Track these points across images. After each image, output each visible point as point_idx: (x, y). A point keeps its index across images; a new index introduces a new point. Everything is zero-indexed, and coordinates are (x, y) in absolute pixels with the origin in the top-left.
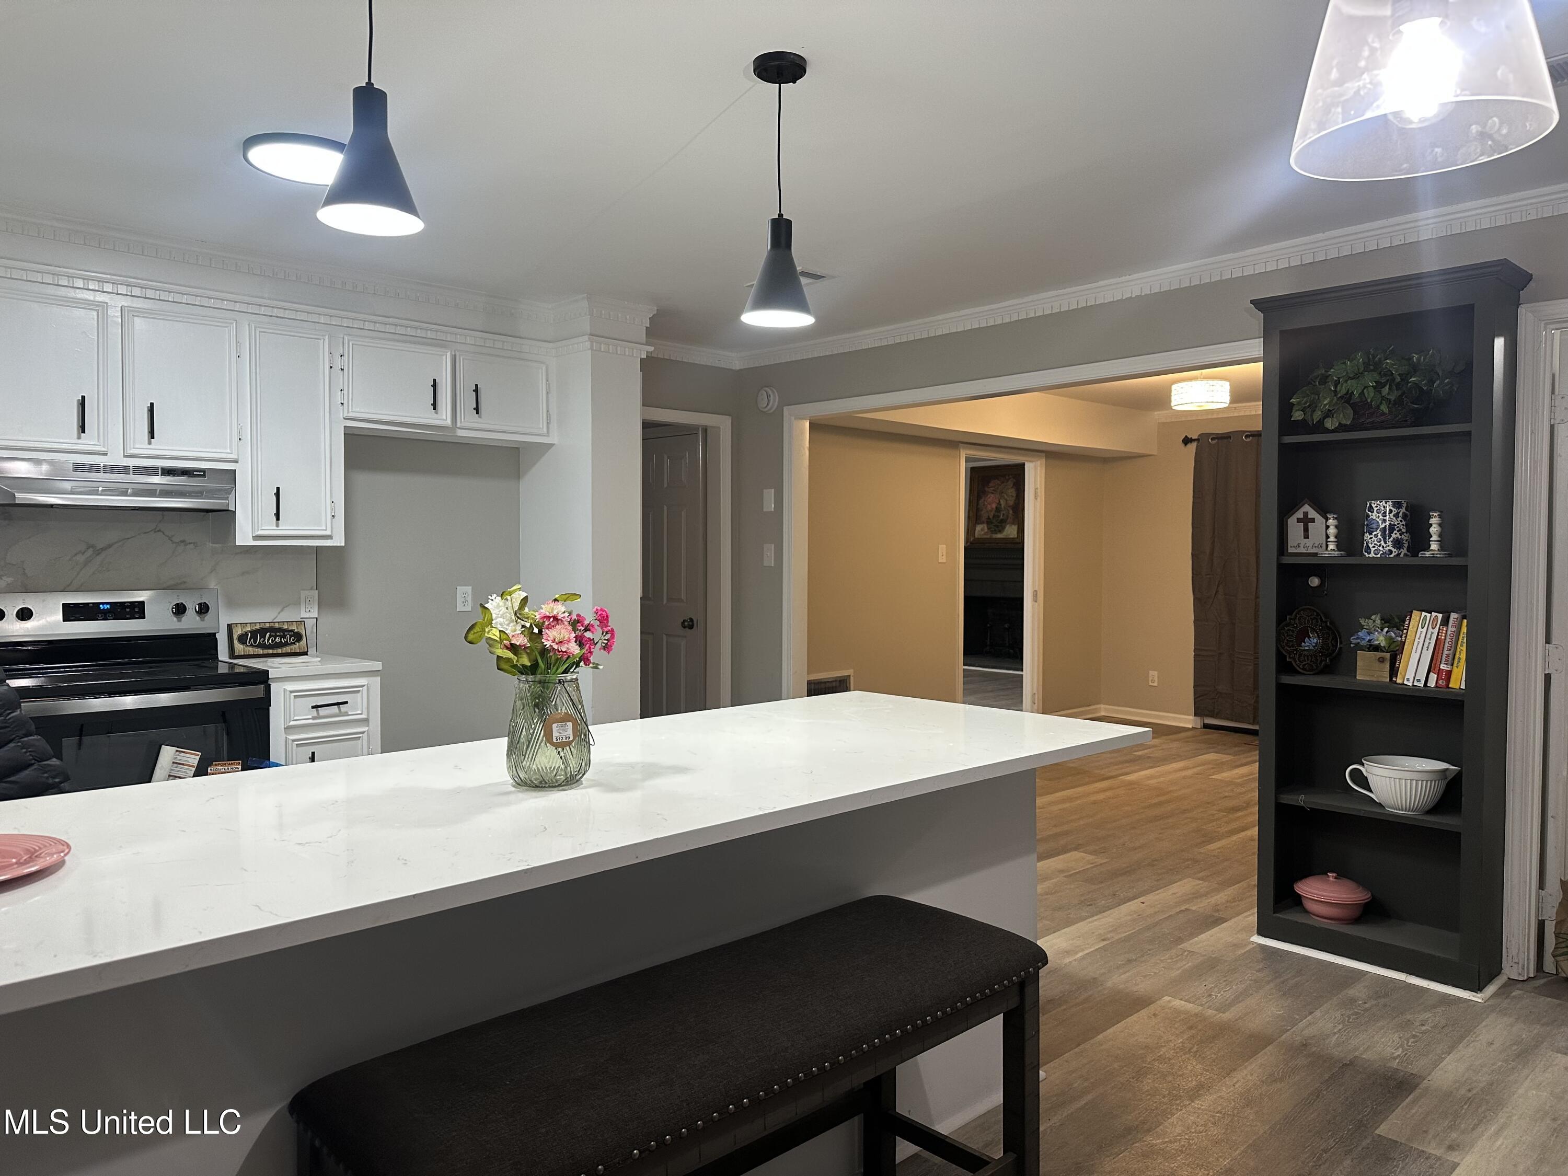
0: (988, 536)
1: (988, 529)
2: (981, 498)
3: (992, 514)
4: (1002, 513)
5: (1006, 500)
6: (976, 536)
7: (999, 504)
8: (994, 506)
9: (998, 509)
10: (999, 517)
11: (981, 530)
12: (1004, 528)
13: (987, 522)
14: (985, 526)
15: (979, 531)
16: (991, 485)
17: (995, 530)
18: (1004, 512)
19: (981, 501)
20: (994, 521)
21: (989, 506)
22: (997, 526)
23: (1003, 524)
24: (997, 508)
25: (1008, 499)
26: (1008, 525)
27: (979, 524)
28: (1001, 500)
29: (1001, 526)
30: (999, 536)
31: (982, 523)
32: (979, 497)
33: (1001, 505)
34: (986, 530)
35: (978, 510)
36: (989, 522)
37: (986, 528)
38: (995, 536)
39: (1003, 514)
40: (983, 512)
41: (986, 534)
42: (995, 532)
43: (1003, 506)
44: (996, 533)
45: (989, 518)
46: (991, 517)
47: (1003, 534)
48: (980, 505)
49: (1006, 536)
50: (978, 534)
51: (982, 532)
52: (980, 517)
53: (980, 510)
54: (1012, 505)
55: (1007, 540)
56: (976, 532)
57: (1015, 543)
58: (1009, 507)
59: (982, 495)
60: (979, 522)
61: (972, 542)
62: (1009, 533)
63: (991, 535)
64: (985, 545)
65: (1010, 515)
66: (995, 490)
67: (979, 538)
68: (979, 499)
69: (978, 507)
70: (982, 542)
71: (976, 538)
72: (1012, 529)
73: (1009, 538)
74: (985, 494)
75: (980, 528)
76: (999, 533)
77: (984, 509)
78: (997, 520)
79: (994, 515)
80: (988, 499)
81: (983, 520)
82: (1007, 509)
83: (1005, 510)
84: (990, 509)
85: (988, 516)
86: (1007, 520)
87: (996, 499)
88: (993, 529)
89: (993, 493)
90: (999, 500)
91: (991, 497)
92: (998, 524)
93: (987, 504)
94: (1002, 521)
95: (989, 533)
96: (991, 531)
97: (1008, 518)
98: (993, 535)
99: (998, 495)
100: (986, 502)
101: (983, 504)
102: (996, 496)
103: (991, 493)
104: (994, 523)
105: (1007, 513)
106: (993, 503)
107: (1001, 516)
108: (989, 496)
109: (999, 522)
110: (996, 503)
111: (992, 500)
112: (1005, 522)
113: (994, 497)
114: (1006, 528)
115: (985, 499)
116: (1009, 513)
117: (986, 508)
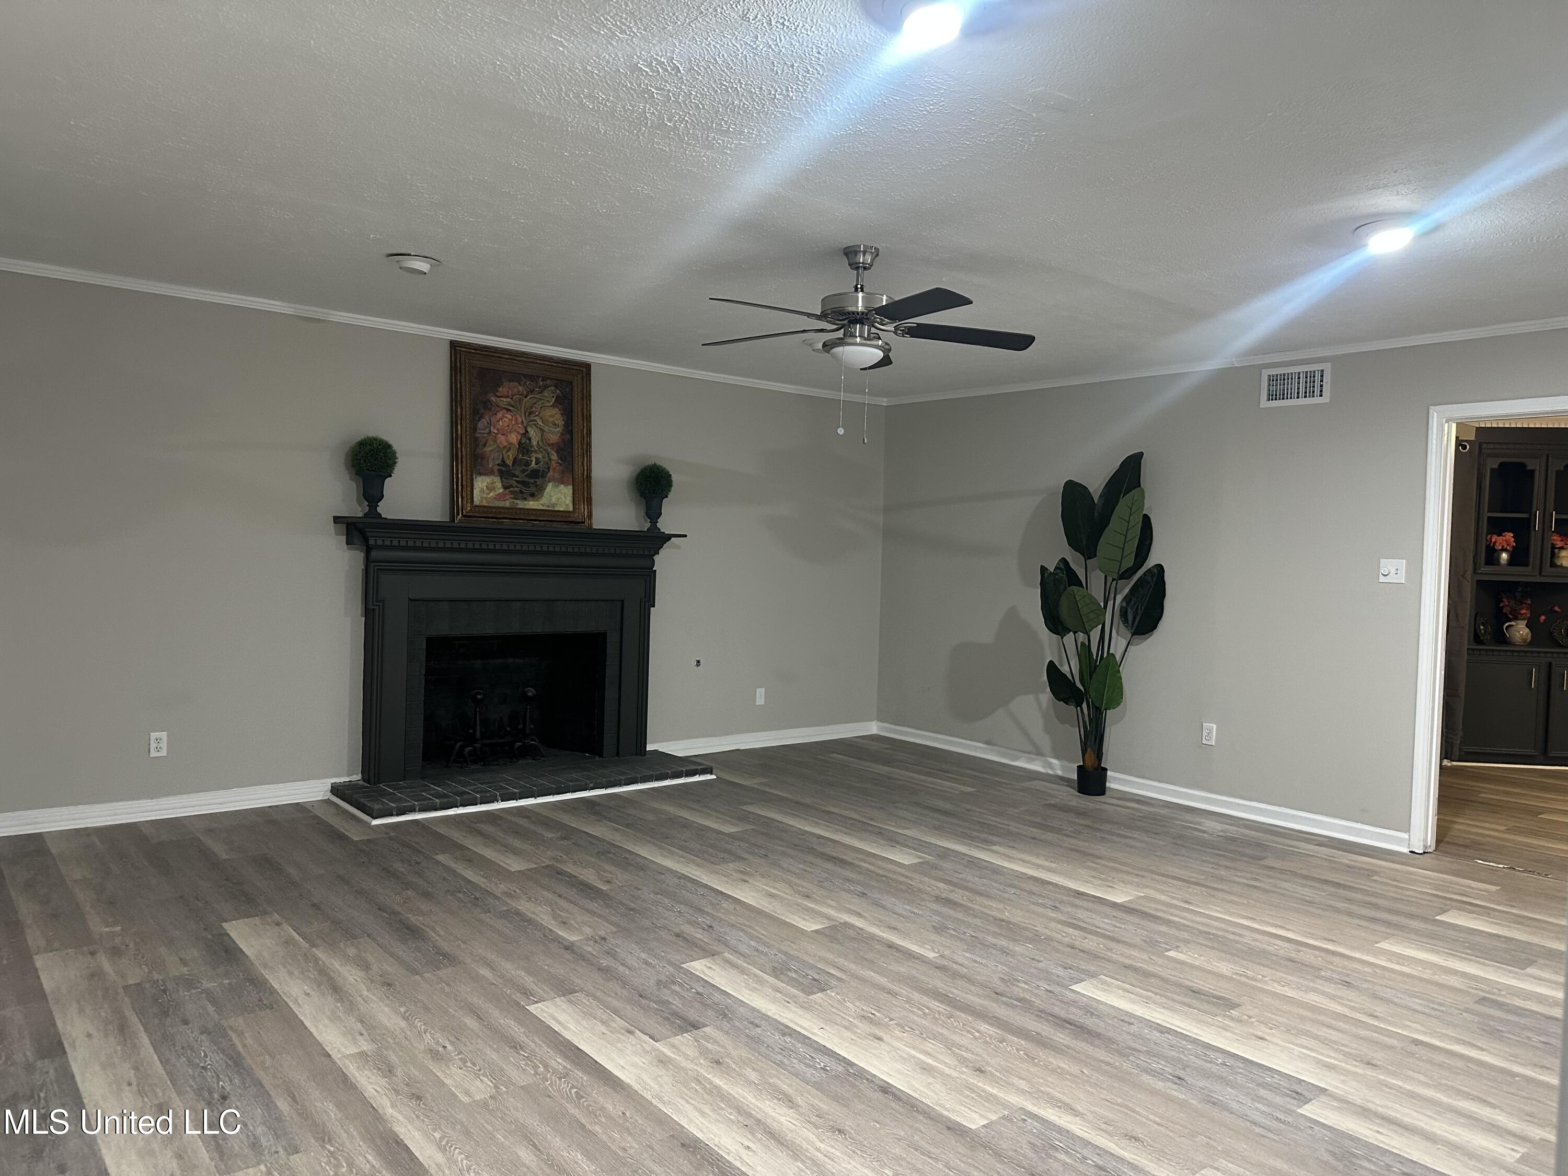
5: (541, 429)
6: (477, 500)
11: (487, 489)
13: (499, 470)
15: (482, 491)
16: (502, 390)
19: (480, 425)
23: (539, 482)
25: (546, 429)
27: (480, 474)
32: (476, 415)
33: (530, 439)
35: (474, 440)
40: (487, 449)
42: (523, 496)
47: (541, 502)
48: (480, 433)
49: (549, 506)
50: (482, 498)
51: (491, 494)
52: (483, 459)
53: (481, 443)
54: (557, 443)
55: (552, 515)
56: (476, 492)
57: (571, 522)
58: (549, 445)
59: (483, 411)
60: (481, 471)
61: (469, 514)
62: (554, 500)
63: (513, 502)
64: (502, 522)
65: (553, 462)
66: (513, 403)
67: (485, 507)
68: (477, 418)
69: (477, 435)
70: (493, 516)
71: (476, 506)
72: (560, 492)
73: (555, 511)
74: (490, 410)
75: (485, 484)
76: (531, 498)
77: (490, 442)
78: (523, 471)
79: (515, 459)
80: (498, 421)
81: (491, 466)
82: (545, 450)
83: (541, 452)
84: (505, 444)
85: (501, 458)
86: (547, 473)
87: (516, 424)
88: (515, 489)
89: (508, 410)
90: (526, 429)
91: (504, 420)
92: (527, 479)
93: (496, 431)
94: (535, 474)
95: (507, 497)
96: (512, 492)
97: (549, 468)
98: (518, 502)
99: (521, 417)
100: (494, 427)
101: (487, 430)
102: (516, 419)
103: (505, 408)
104: (518, 477)
105: (547, 459)
106: (510, 432)
107: (534, 463)
108: (499, 415)
109: (529, 476)
110: (518, 433)
111: (508, 426)
112: (543, 476)
113: (511, 420)
114: (545, 489)
115: (490, 420)
116: (550, 459)
117: (495, 441)
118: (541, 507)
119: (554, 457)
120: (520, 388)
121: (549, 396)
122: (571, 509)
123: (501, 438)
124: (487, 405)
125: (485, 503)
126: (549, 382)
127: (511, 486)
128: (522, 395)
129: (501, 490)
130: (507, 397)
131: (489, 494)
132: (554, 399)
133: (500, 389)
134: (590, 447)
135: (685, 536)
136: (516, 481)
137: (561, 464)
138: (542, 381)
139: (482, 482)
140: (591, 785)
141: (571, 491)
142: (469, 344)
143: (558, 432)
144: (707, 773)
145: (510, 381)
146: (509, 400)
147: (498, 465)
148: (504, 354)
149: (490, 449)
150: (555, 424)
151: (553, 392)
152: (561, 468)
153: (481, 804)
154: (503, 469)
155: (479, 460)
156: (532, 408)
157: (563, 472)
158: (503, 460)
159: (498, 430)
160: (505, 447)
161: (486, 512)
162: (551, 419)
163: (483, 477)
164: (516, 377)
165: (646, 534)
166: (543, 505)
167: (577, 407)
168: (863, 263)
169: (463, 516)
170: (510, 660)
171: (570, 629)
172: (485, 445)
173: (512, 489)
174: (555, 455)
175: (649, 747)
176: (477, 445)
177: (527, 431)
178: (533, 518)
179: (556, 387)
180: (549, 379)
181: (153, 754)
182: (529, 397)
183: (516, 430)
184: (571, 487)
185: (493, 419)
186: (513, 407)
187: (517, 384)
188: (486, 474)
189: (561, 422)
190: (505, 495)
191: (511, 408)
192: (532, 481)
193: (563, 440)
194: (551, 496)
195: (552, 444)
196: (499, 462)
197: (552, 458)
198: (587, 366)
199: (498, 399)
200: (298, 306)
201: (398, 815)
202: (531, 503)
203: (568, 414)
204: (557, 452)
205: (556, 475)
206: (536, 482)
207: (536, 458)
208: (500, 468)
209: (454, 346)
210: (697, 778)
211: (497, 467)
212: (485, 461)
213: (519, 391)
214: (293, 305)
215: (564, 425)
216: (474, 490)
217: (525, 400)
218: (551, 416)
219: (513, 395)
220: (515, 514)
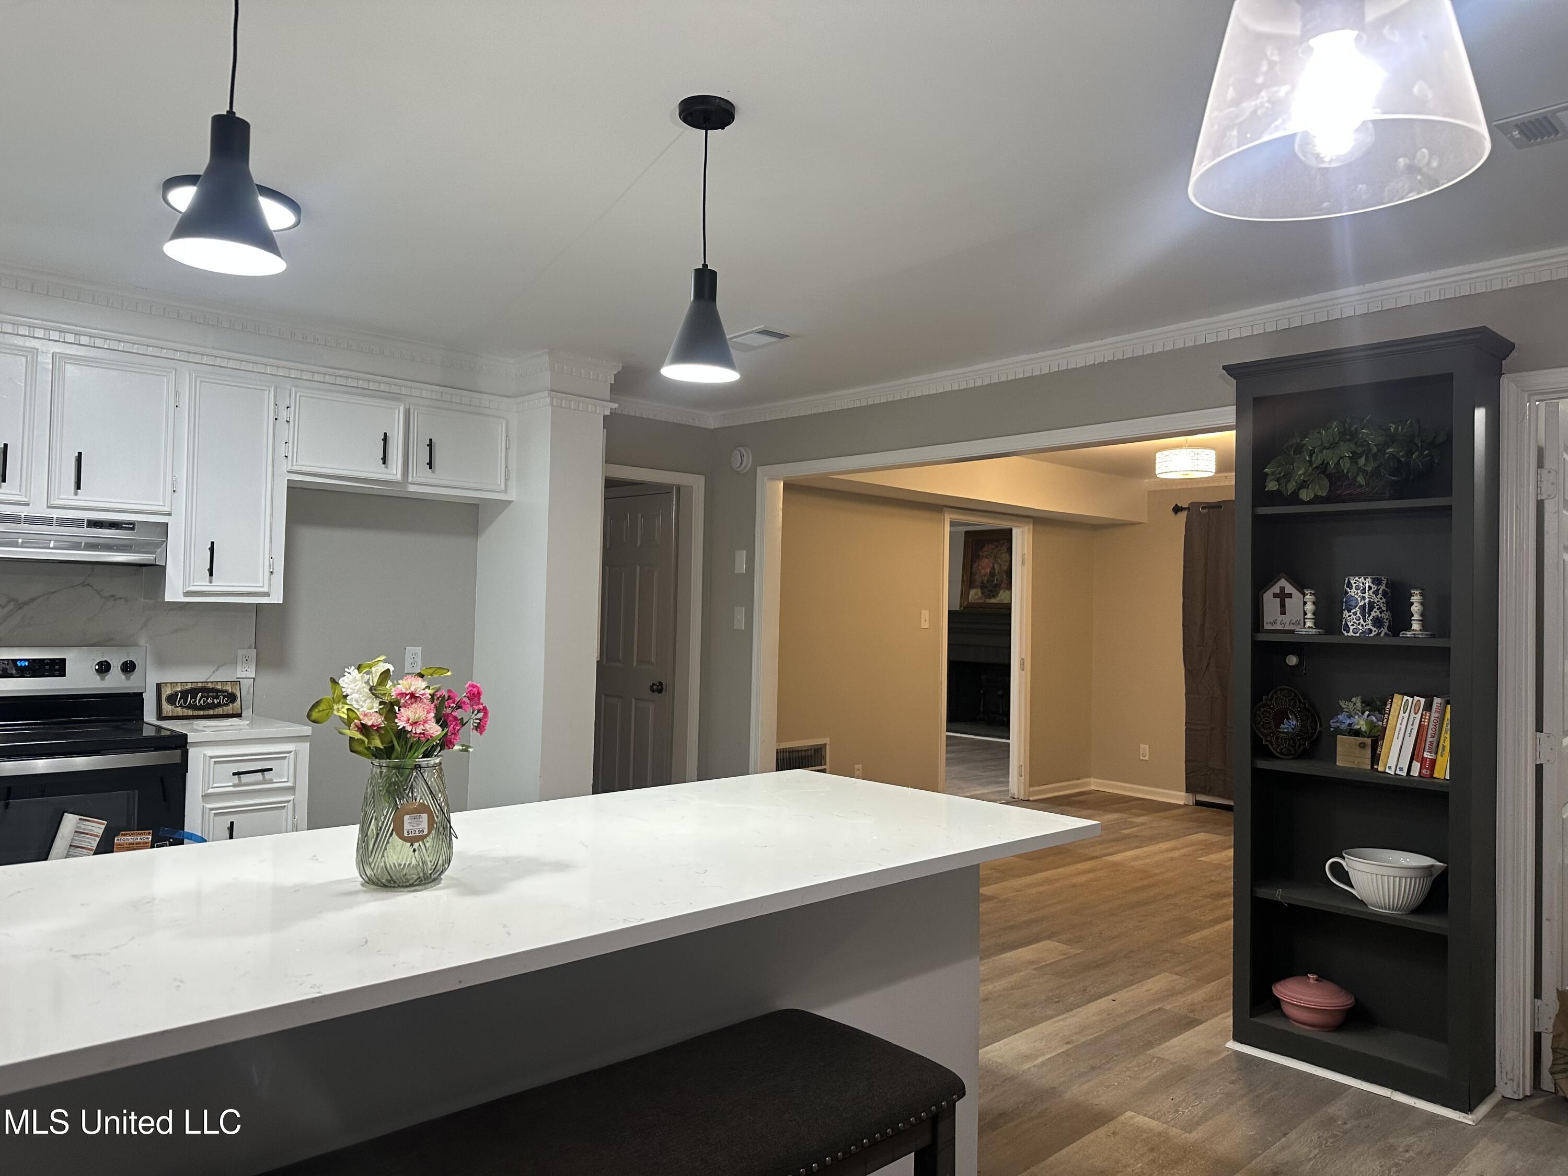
0: (982, 601)
1: (982, 593)
2: (975, 562)
3: (985, 579)
4: (996, 577)
5: (1000, 565)
6: (970, 601)
7: (993, 568)
8: (988, 570)
9: (992, 574)
10: (993, 581)
11: (975, 595)
12: (998, 593)
14: (979, 591)
15: (972, 596)
16: (985, 549)
17: (989, 595)
18: (998, 577)
19: (974, 566)
20: (988, 586)
21: (983, 571)
22: (991, 591)
23: (997, 589)
24: (990, 572)
25: (1002, 563)
26: (1002, 591)
27: (972, 588)
28: (995, 565)
29: (995, 591)
30: (993, 601)
31: (976, 587)
32: (973, 562)
33: (994, 570)
34: (980, 594)
35: (971, 574)
36: (983, 587)
37: (980, 592)
38: (988, 601)
39: (997, 579)
40: (976, 577)
41: (979, 598)
43: (996, 571)
44: (990, 598)
46: (985, 582)
47: (997, 599)
48: (975, 569)
49: (1000, 601)
50: (972, 599)
51: (976, 597)
52: (974, 581)
53: (975, 573)
55: (1001, 605)
56: (970, 596)
62: (1003, 598)
63: (985, 600)
64: (978, 610)
66: (988, 554)
67: (973, 603)
69: (973, 571)
70: (976, 607)
71: (969, 603)
72: (1006, 594)
73: (1003, 603)
74: (978, 559)
76: (993, 598)
77: (978, 573)
78: (991, 585)
79: (988, 580)
80: (982, 564)
81: (977, 584)
82: (1001, 574)
83: (999, 575)
84: (984, 573)
85: (982, 580)
86: (1001, 585)
87: (990, 563)
89: (987, 557)
91: (985, 562)
92: (992, 589)
94: (996, 586)
96: (985, 596)
97: (1002, 583)
99: (992, 559)
100: (980, 566)
101: (977, 568)
102: (990, 561)
103: (985, 557)
104: (988, 588)
105: (1001, 578)
106: (986, 568)
107: (995, 581)
108: (983, 560)
109: (993, 587)
110: (990, 567)
111: (986, 565)
112: (999, 587)
113: (988, 562)
115: (977, 564)
116: (1003, 578)
117: (980, 572)
118: (997, 602)
119: (1005, 577)
120: (991, 547)
124: (979, 556)
126: (1005, 541)
127: (985, 593)
128: (993, 549)
130: (986, 552)
132: (1006, 549)
136: (987, 590)
137: (1007, 580)
139: (973, 592)
143: (1007, 564)
145: (988, 544)
147: (980, 583)
150: (1006, 561)
151: (1006, 546)
156: (997, 555)
157: (1008, 584)
159: (982, 567)
160: (984, 575)
162: (1004, 559)
172: (975, 575)
177: (994, 566)
178: (993, 607)
179: (1008, 543)
185: (980, 563)
190: (982, 597)
192: (994, 589)
193: (1009, 568)
195: (1004, 571)
199: (983, 553)
204: (1006, 574)
205: (1005, 586)
208: (981, 585)
209: (967, 533)
211: (979, 585)
217: (995, 551)
219: (989, 550)
220: (985, 606)
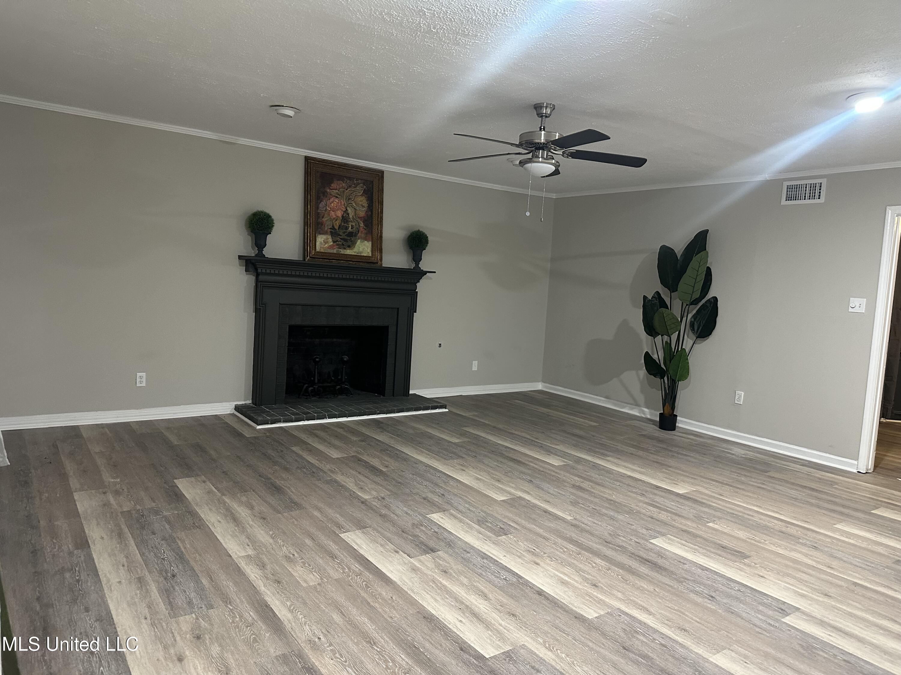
0: (335, 251)
1: (334, 242)
2: (321, 201)
5: (355, 209)
6: (318, 249)
7: (346, 212)
9: (345, 219)
10: (347, 228)
12: (354, 243)
13: (330, 232)
15: (321, 243)
19: (321, 205)
20: (341, 234)
22: (345, 240)
23: (353, 239)
24: (343, 216)
26: (359, 241)
27: (320, 234)
28: (348, 208)
31: (325, 233)
32: (319, 199)
33: (348, 214)
34: (331, 243)
35: (317, 214)
36: (334, 233)
37: (330, 240)
38: (343, 252)
39: (352, 225)
41: (331, 247)
42: (344, 247)
43: (351, 216)
44: (345, 249)
45: (333, 228)
46: (337, 227)
47: (354, 251)
48: (320, 210)
49: (358, 253)
50: (321, 247)
51: (326, 245)
52: (322, 225)
53: (321, 216)
54: (363, 217)
55: (359, 258)
57: (370, 263)
58: (359, 218)
59: (322, 197)
60: (321, 232)
61: (314, 256)
62: (361, 250)
63: (338, 250)
64: (332, 262)
65: (361, 228)
66: (339, 193)
67: (322, 252)
68: (319, 201)
69: (319, 211)
70: (327, 258)
71: (317, 252)
72: (364, 245)
73: (361, 256)
74: (327, 197)
75: (323, 239)
76: (348, 248)
77: (326, 215)
78: (344, 233)
79: (340, 225)
80: (331, 204)
81: (326, 229)
82: (357, 221)
83: (354, 222)
84: (335, 217)
85: (332, 224)
86: (357, 234)
87: (341, 205)
88: (339, 243)
89: (337, 197)
90: (346, 208)
91: (334, 203)
92: (346, 237)
93: (329, 209)
94: (351, 234)
95: (335, 247)
96: (338, 245)
97: (359, 231)
98: (341, 250)
99: (344, 201)
100: (329, 207)
101: (325, 208)
102: (341, 202)
103: (334, 196)
104: (341, 236)
105: (357, 226)
106: (337, 210)
107: (350, 228)
108: (331, 200)
109: (347, 235)
110: (342, 210)
111: (336, 206)
112: (356, 236)
113: (338, 203)
114: (356, 243)
115: (326, 202)
116: (359, 226)
117: (329, 215)
118: (353, 254)
119: (362, 225)
120: (344, 185)
121: (360, 190)
122: (371, 255)
123: (332, 213)
124: (325, 194)
125: (322, 251)
126: (360, 181)
127: (337, 241)
128: (344, 188)
129: (332, 243)
130: (336, 189)
131: (325, 245)
132: (362, 191)
133: (332, 185)
134: (382, 219)
135: (435, 272)
136: (340, 238)
137: (365, 229)
138: (356, 180)
139: (322, 238)
140: (378, 412)
141: (371, 245)
142: (315, 158)
143: (365, 210)
144: (443, 408)
145: (338, 180)
146: (337, 191)
147: (330, 229)
148: (335, 165)
149: (326, 219)
150: (363, 206)
151: (362, 187)
152: (365, 231)
153: (317, 419)
154: (333, 231)
155: (320, 225)
156: (350, 196)
157: (366, 234)
158: (333, 226)
159: (330, 208)
160: (334, 218)
161: (324, 256)
162: (361, 203)
163: (322, 236)
164: (341, 178)
165: (412, 271)
166: (355, 253)
167: (375, 197)
168: (545, 114)
169: (310, 257)
170: (335, 340)
171: (369, 324)
172: (323, 217)
173: (338, 243)
174: (362, 223)
175: (411, 392)
176: (319, 217)
177: (347, 210)
178: (349, 259)
179: (364, 184)
180: (360, 179)
181: (138, 385)
182: (348, 190)
183: (340, 209)
184: (370, 243)
185: (328, 202)
186: (339, 195)
187: (342, 182)
188: (323, 234)
189: (366, 205)
190: (334, 246)
191: (338, 196)
192: (349, 238)
193: (367, 215)
194: (359, 248)
195: (361, 218)
196: (331, 227)
197: (361, 225)
198: (382, 172)
199: (331, 191)
200: (219, 135)
201: (272, 423)
202: (348, 251)
203: (370, 200)
204: (363, 222)
205: (363, 235)
206: (351, 239)
207: (351, 225)
208: (331, 230)
209: (308, 160)
210: (437, 411)
211: (329, 230)
212: (323, 226)
213: (343, 186)
214: (217, 134)
215: (368, 207)
216: (317, 244)
217: (347, 191)
218: (361, 201)
219: (339, 189)
220: (339, 257)
